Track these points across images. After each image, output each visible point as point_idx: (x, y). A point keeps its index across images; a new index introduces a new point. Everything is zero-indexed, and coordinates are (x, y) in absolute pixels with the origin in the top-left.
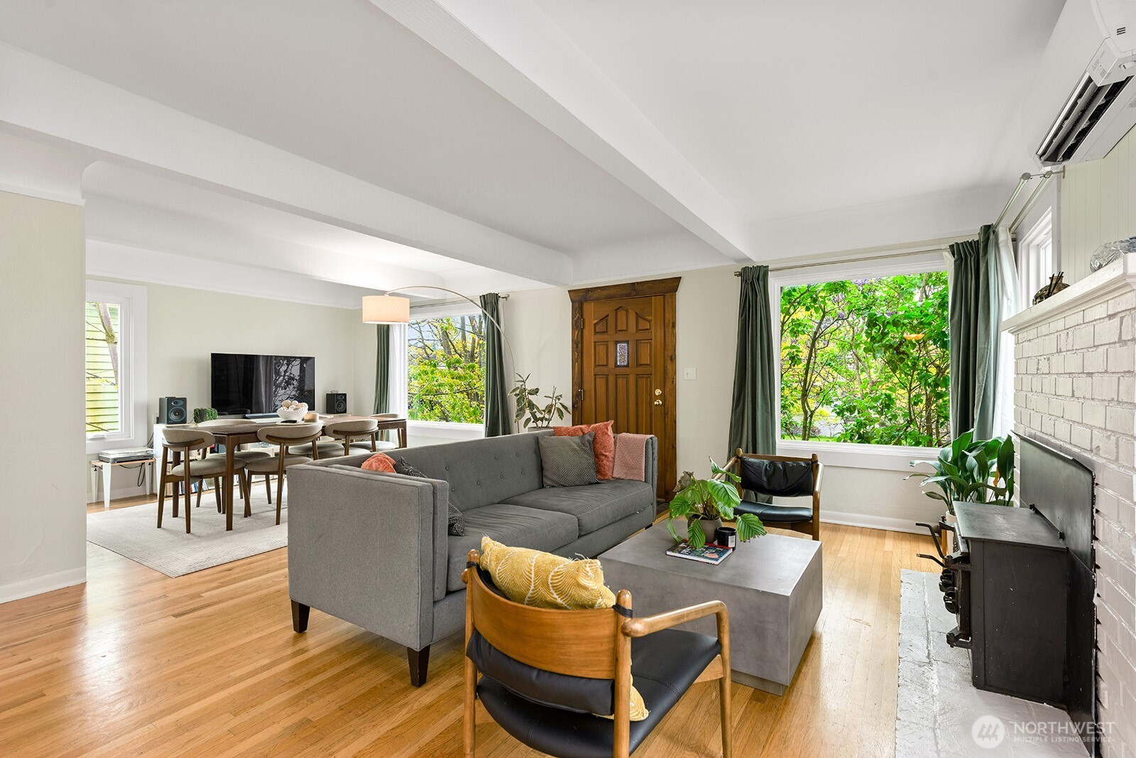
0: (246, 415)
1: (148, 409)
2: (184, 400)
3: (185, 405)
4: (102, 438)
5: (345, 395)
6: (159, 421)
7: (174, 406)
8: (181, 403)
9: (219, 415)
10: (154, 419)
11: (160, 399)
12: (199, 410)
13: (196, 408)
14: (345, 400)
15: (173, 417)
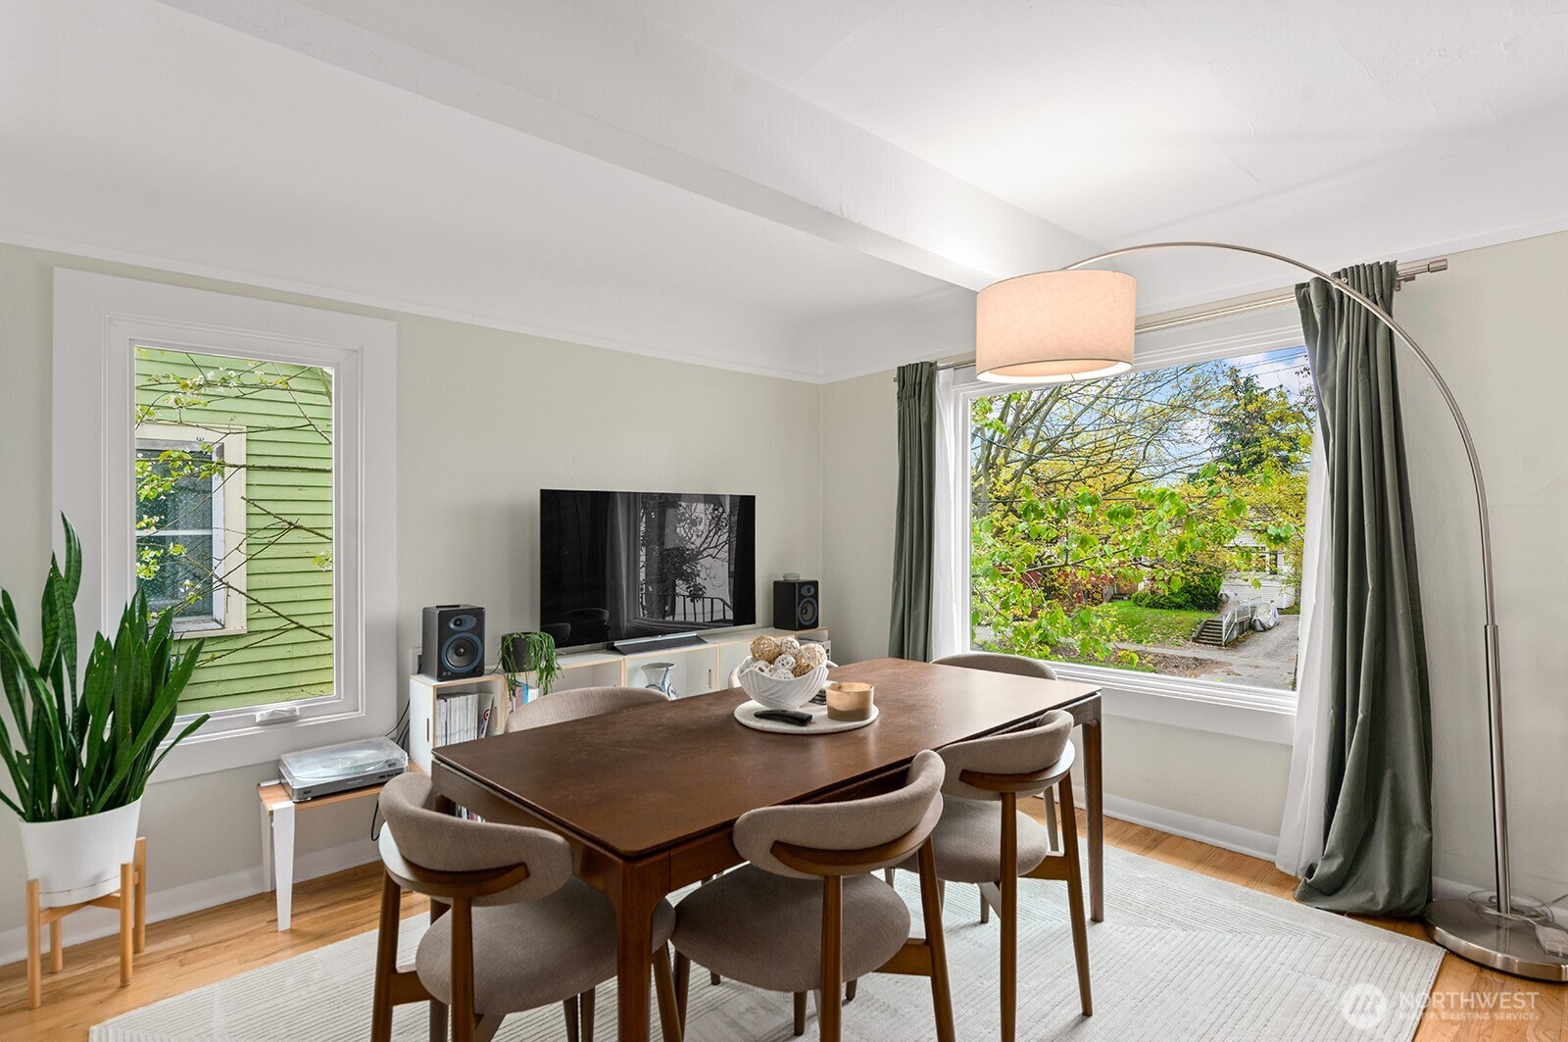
0: (617, 644)
1: (399, 635)
2: (478, 613)
3: (479, 630)
4: (289, 719)
5: (815, 584)
6: (422, 669)
7: (454, 632)
8: (471, 622)
9: (558, 645)
10: (412, 662)
11: (425, 610)
12: (513, 640)
13: (507, 632)
14: (816, 596)
15: (453, 661)
